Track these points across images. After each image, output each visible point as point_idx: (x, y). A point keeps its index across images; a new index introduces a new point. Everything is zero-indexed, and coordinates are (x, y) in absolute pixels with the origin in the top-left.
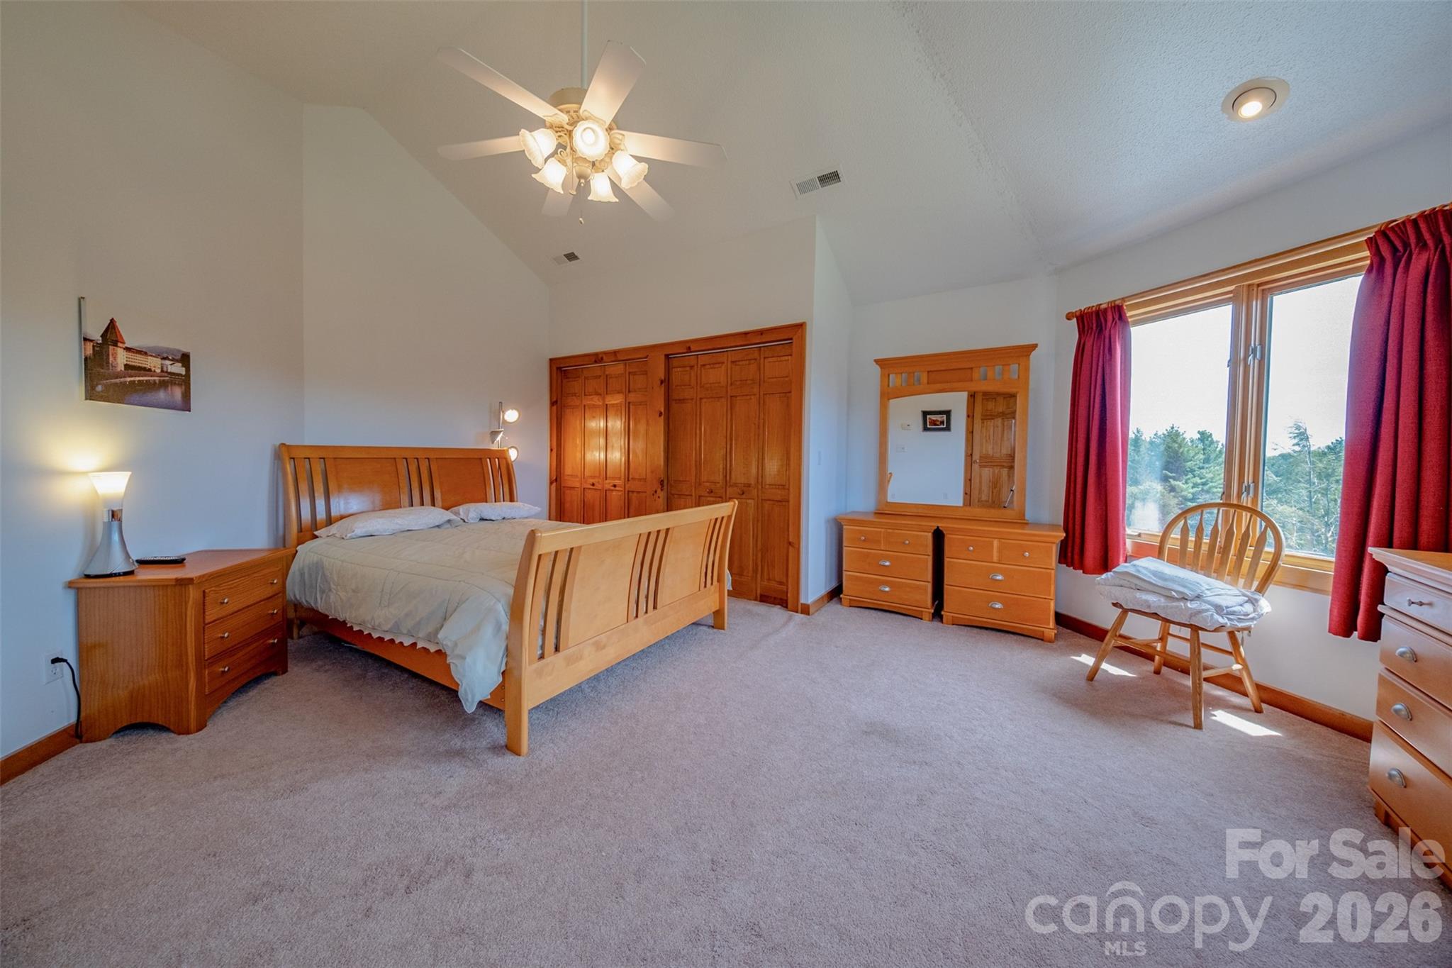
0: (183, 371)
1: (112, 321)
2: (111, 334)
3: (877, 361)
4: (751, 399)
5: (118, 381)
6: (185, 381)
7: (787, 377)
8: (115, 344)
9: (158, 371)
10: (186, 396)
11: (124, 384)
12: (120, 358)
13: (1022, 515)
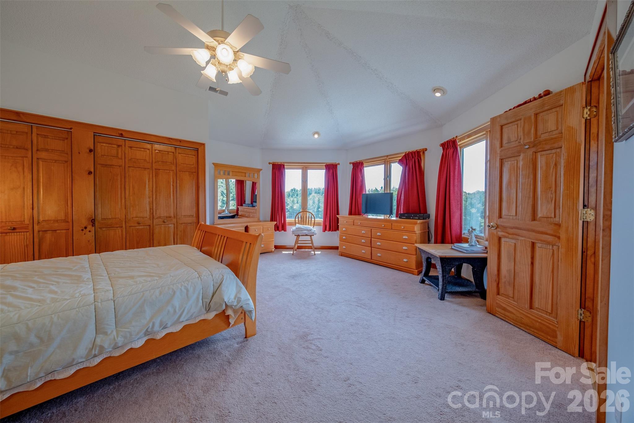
3: (213, 164)
4: (170, 172)
7: (193, 165)
13: (259, 219)
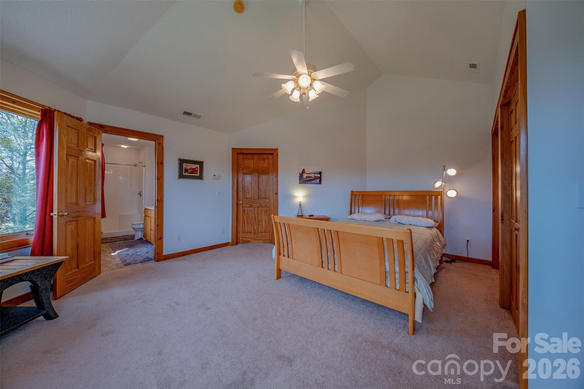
0: (319, 176)
1: (304, 169)
2: (303, 172)
5: (304, 180)
6: (320, 178)
8: (304, 173)
9: (313, 177)
10: (320, 181)
11: (305, 180)
12: (305, 175)
